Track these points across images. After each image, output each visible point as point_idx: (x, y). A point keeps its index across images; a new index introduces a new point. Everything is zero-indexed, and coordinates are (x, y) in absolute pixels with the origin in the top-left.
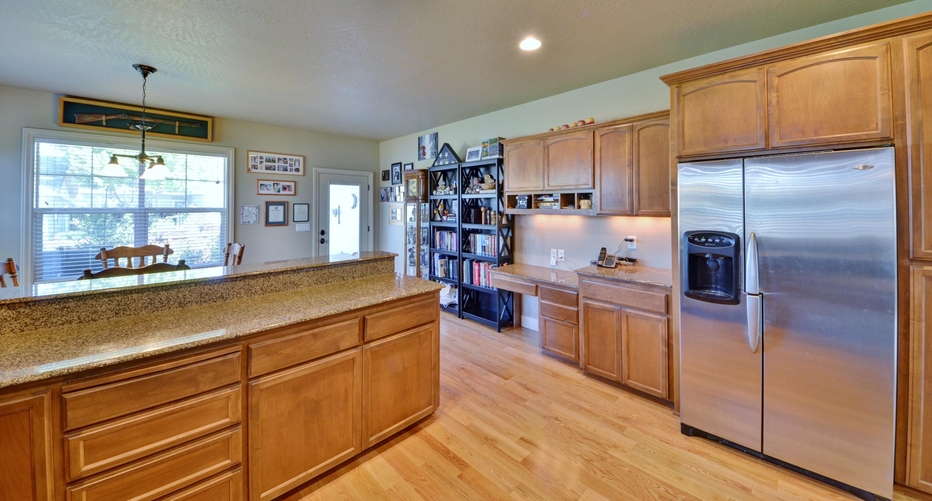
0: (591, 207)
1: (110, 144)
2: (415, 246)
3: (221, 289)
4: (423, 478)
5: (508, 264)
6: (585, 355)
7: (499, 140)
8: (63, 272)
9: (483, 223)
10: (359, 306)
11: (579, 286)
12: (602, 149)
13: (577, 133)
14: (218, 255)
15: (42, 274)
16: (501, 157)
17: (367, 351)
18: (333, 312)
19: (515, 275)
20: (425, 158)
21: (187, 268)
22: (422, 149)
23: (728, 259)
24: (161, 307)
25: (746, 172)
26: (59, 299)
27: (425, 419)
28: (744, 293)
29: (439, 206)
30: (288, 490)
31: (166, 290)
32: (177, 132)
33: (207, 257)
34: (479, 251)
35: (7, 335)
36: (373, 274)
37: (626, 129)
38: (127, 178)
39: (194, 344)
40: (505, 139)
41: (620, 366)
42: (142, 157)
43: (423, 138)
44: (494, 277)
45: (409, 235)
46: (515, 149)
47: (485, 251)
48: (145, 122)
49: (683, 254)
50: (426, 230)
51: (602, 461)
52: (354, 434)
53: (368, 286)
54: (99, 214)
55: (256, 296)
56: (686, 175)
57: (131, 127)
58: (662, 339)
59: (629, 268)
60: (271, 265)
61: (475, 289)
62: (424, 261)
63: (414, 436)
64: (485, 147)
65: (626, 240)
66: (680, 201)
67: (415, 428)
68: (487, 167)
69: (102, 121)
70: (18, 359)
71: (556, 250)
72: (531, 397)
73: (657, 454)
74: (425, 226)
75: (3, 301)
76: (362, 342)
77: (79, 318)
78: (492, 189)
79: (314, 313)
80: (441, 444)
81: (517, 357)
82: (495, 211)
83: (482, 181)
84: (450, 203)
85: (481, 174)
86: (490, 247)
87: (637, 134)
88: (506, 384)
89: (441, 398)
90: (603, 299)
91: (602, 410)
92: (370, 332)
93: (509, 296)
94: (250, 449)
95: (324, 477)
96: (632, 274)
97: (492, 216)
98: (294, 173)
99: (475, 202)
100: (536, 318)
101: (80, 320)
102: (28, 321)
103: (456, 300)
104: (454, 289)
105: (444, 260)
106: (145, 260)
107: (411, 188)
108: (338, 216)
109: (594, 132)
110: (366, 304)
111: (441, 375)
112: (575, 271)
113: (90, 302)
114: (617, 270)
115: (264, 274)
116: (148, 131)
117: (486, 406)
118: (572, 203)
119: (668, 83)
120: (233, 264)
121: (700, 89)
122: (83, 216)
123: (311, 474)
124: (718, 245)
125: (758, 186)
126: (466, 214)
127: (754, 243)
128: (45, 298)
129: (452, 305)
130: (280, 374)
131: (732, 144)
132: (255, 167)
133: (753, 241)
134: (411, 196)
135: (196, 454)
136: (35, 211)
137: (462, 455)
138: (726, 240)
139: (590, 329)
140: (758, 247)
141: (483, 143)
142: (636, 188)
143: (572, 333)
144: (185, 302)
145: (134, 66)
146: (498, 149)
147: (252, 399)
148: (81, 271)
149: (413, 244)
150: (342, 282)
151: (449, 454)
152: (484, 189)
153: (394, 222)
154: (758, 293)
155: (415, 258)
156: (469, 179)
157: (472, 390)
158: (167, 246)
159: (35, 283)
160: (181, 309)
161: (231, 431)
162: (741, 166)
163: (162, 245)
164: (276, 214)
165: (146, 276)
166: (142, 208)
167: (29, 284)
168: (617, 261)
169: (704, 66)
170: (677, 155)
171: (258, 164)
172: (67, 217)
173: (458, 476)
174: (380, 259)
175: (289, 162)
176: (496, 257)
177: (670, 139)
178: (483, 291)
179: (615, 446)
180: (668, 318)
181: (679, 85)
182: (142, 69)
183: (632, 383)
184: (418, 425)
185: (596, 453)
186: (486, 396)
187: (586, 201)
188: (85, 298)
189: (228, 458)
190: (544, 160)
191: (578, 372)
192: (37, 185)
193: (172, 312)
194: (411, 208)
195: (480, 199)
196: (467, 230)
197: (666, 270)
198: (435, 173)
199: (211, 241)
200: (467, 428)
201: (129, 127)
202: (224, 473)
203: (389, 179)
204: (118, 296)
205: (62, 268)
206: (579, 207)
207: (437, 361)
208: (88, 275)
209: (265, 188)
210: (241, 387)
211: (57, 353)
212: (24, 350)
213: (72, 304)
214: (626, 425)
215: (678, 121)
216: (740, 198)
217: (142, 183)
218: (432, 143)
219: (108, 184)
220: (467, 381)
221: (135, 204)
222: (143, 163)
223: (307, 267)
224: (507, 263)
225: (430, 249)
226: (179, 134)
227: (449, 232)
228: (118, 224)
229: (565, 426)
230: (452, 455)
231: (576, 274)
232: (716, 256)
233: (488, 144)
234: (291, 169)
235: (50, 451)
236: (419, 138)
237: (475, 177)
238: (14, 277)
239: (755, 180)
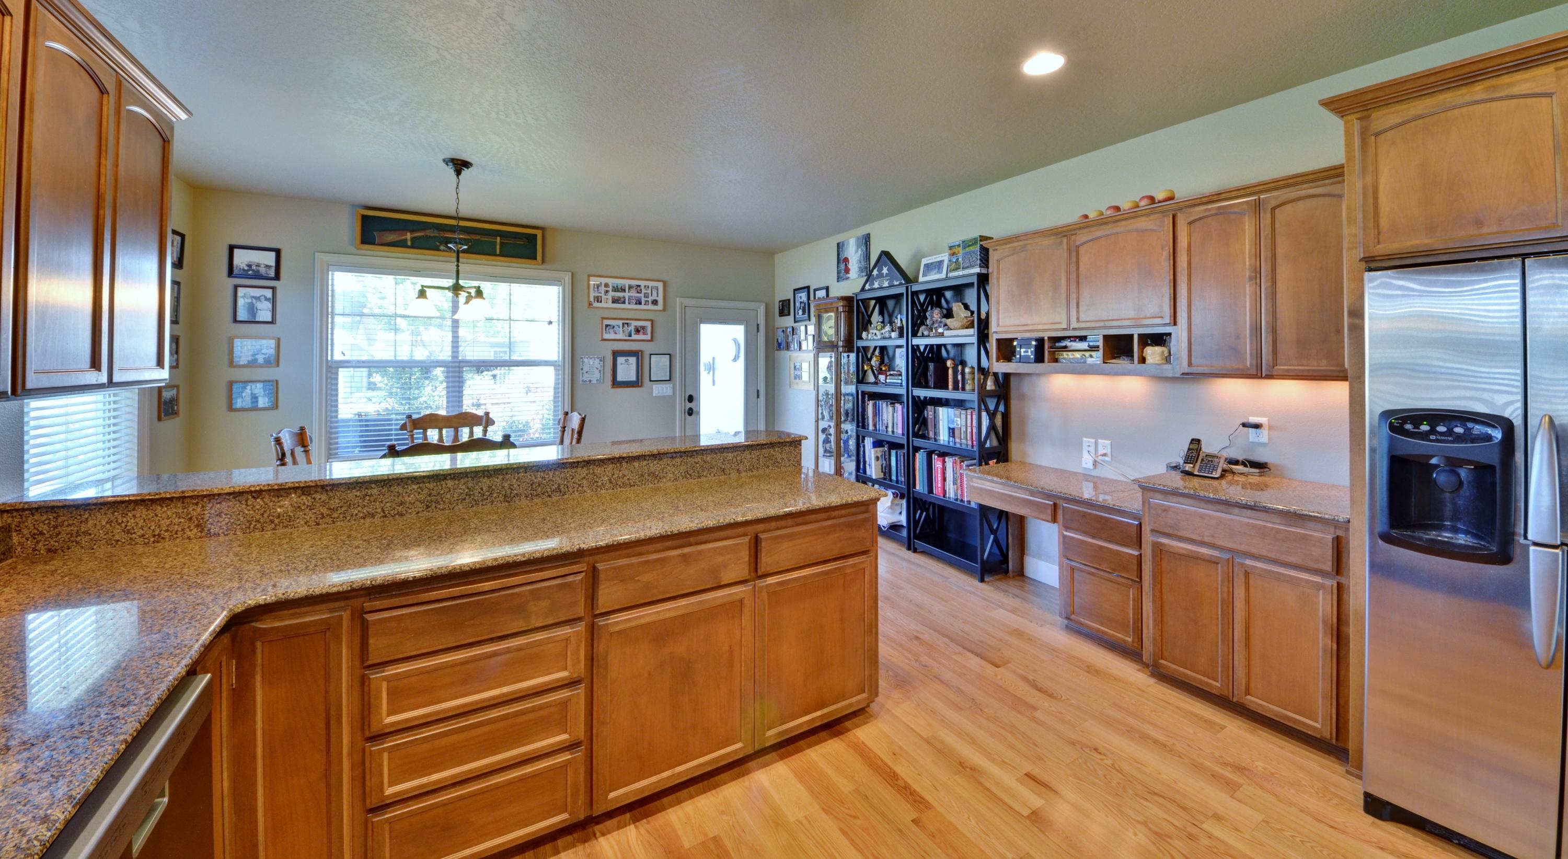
0: (1167, 359)
1: (417, 273)
2: (832, 424)
3: (558, 479)
4: (852, 813)
5: (997, 463)
6: (1154, 639)
7: (981, 241)
8: (361, 447)
9: (950, 387)
10: (749, 518)
11: (1143, 510)
12: (1192, 249)
13: (1136, 220)
14: (550, 429)
15: (337, 449)
16: (984, 271)
17: (761, 588)
18: (711, 523)
19: (1012, 483)
20: (848, 278)
21: (513, 446)
22: (842, 262)
23: (1483, 470)
24: (482, 500)
25: (1528, 286)
26: (361, 483)
27: (855, 714)
28: (1522, 541)
29: (871, 358)
30: (647, 794)
31: (488, 477)
32: (498, 252)
33: (535, 432)
34: (943, 437)
35: (301, 529)
36: (768, 467)
37: (1245, 207)
38: (437, 318)
39: (524, 557)
40: (992, 238)
41: (1230, 668)
42: (456, 288)
43: (845, 243)
44: (971, 484)
45: (822, 406)
46: (1012, 254)
47: (954, 437)
48: (460, 239)
49: (1378, 456)
50: (851, 398)
51: (1189, 841)
52: (743, 722)
53: (762, 486)
54: (404, 368)
55: (603, 492)
56: (1384, 296)
57: (442, 248)
58: (1324, 621)
59: (1251, 481)
60: (623, 446)
61: (937, 502)
62: (847, 449)
63: (835, 739)
64: (954, 254)
65: (1244, 425)
66: (1370, 348)
67: (838, 727)
68: (959, 290)
69: (406, 240)
70: (314, 562)
71: (1093, 440)
72: (1046, 704)
73: (1308, 845)
74: (847, 392)
75: (297, 483)
76: (753, 574)
77: (383, 511)
78: (967, 328)
79: (684, 522)
80: (882, 760)
81: (1016, 630)
82: (972, 368)
83: (949, 314)
84: (891, 353)
85: (947, 302)
86: (963, 429)
87: (1269, 216)
88: (996, 676)
89: (882, 683)
90: (1194, 537)
91: (1189, 746)
92: (767, 561)
93: (1000, 518)
94: (595, 721)
95: (698, 782)
96: (1260, 493)
97: (967, 376)
98: (651, 307)
99: (935, 352)
100: (1053, 564)
101: (384, 513)
102: (324, 510)
103: (903, 519)
104: (898, 501)
105: (881, 449)
106: (459, 433)
107: (825, 327)
108: (711, 372)
109: (1174, 217)
110: (760, 515)
111: (880, 644)
112: (1135, 481)
113: (397, 489)
114: (1224, 482)
115: (614, 458)
116: (464, 251)
117: (961, 709)
118: (1129, 353)
119: (1339, 112)
120: (571, 443)
121: (1414, 119)
122: (385, 371)
123: (679, 774)
124: (1459, 438)
125: (1560, 317)
126: (920, 371)
127: (1550, 436)
128: (344, 482)
129: (895, 527)
130: (637, 612)
131: (1495, 228)
132: (598, 299)
133: (1546, 431)
134: (826, 342)
135: (525, 718)
136: (329, 364)
137: (920, 786)
138: (1478, 429)
139: (1164, 591)
140: (1560, 445)
141: (951, 248)
142: (1267, 323)
143: (1128, 597)
144: (512, 495)
145: (444, 160)
146: (979, 257)
147: (598, 646)
148: (383, 445)
149: (829, 421)
150: (722, 478)
151: (896, 780)
152: (952, 327)
153: (797, 383)
154: (1559, 543)
155: (833, 444)
156: (926, 311)
157: (935, 677)
158: (487, 414)
159: (330, 460)
160: (507, 504)
161: (571, 691)
162: (1518, 273)
163: (480, 412)
164: (627, 369)
165: (460, 455)
166: (455, 360)
167: (323, 460)
168: (1226, 466)
169: (1423, 72)
170: (1362, 256)
171: (602, 295)
172: (364, 372)
173: (912, 821)
174: (779, 443)
175: (644, 291)
176: (975, 449)
177: (1345, 223)
178: (952, 507)
179: (1217, 817)
180: (1338, 583)
181: (1365, 113)
182: (454, 164)
183: (1256, 703)
184: (842, 722)
185: (1176, 823)
186: (959, 691)
187: (1158, 349)
188: (390, 484)
189: (566, 732)
190: (1068, 273)
191: (1139, 670)
192: (332, 329)
193: (495, 508)
194: (825, 361)
195: (945, 345)
196: (922, 398)
197: (1334, 486)
198: (865, 302)
199: (541, 408)
200: (927, 741)
201: (439, 246)
202: (560, 753)
203: (789, 314)
204: (429, 483)
205: (361, 442)
206: (1143, 360)
207: (874, 617)
208: (393, 452)
209: (611, 331)
210: (584, 626)
211: (358, 556)
212: (320, 550)
213: (375, 491)
214: (1241, 781)
215: (1365, 188)
216: (1516, 342)
217: (456, 324)
218: (860, 252)
219: (413, 328)
220: (925, 659)
221: (446, 354)
222: (457, 297)
223: (672, 451)
224: (995, 461)
225: (857, 431)
226: (502, 255)
227: (889, 402)
228: (427, 382)
229: (1113, 765)
230: (901, 783)
231: (1136, 486)
232: (1454, 463)
233: (960, 249)
234: (646, 301)
235: (348, 693)
236: (838, 244)
237: (936, 307)
238: (306, 452)
239: (1554, 303)
